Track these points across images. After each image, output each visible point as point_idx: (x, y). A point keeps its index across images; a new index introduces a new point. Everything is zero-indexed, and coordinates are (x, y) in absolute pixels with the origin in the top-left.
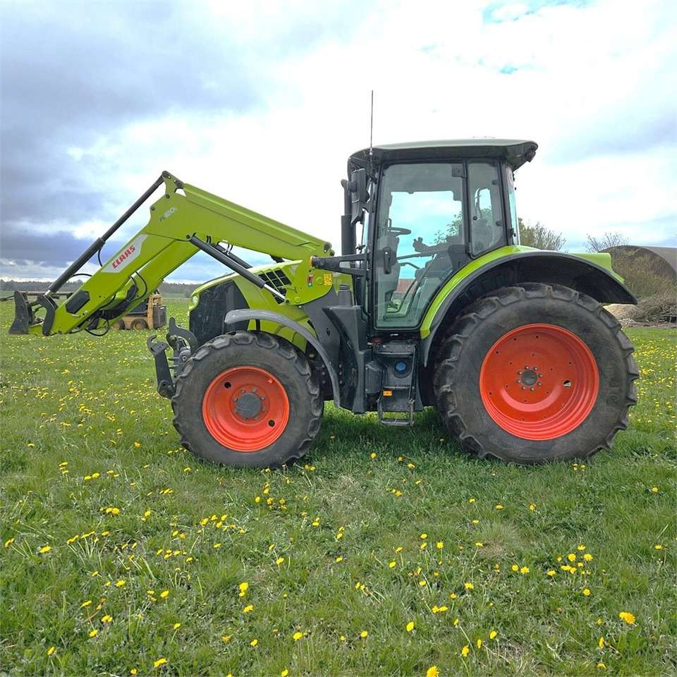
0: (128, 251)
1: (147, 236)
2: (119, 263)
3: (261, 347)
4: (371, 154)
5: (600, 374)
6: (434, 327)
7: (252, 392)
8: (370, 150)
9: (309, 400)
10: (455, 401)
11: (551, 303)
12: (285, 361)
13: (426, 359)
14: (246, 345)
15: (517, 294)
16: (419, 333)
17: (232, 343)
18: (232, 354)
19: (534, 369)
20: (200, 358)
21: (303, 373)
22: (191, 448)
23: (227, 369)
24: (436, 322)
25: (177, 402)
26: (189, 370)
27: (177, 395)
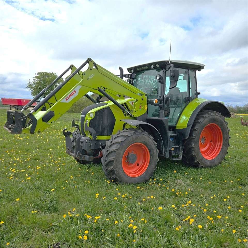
0: (73, 93)
2: (68, 98)
3: (143, 135)
4: (169, 63)
5: (223, 138)
6: (190, 125)
7: (132, 153)
8: (169, 61)
9: (157, 154)
10: (195, 150)
11: (216, 117)
12: (150, 140)
13: (188, 136)
14: (138, 134)
15: (209, 114)
16: (175, 127)
17: (134, 133)
18: (134, 138)
19: (204, 137)
20: (123, 141)
21: (155, 144)
22: (118, 179)
23: (131, 144)
24: (191, 123)
25: (114, 160)
26: (119, 146)
27: (114, 157)
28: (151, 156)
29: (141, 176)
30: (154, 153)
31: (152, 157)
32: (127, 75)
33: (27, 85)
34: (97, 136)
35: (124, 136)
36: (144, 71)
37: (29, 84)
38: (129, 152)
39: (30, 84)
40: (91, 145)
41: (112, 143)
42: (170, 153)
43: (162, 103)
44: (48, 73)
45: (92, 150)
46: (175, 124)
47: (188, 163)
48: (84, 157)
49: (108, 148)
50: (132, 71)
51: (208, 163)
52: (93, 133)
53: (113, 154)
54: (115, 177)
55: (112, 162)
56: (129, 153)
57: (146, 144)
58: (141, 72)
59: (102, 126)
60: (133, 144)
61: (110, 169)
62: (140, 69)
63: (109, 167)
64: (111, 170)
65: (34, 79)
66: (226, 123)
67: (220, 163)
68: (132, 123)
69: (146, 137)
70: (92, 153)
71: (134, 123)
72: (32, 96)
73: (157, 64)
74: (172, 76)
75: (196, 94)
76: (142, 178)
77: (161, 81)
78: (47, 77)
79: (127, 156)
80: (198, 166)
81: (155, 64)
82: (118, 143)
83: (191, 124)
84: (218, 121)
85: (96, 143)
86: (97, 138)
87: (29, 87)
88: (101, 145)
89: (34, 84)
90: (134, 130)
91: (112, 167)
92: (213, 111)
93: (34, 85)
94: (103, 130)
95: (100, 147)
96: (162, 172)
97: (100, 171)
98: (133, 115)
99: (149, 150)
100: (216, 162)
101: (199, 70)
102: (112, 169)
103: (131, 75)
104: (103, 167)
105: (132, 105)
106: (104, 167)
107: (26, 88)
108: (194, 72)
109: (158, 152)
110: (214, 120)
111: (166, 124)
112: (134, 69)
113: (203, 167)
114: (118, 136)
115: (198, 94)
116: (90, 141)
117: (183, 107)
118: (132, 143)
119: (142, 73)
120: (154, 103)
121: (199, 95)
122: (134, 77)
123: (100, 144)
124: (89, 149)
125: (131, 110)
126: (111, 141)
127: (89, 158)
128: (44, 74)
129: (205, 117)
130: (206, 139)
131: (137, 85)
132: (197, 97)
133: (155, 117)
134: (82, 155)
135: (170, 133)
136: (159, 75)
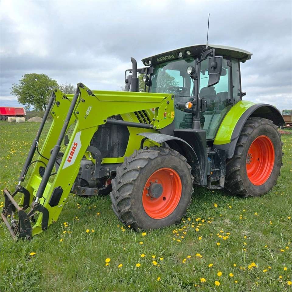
0: (73, 147)
1: (81, 132)
3: (172, 155)
4: (207, 48)
5: (275, 155)
6: (234, 139)
7: (156, 182)
8: (206, 46)
9: (191, 182)
10: (241, 174)
11: (267, 126)
12: (182, 163)
13: (233, 155)
14: (165, 155)
15: (258, 122)
16: (213, 142)
17: (160, 155)
18: (160, 161)
19: (250, 155)
20: (143, 166)
21: (189, 168)
22: (137, 225)
23: (155, 171)
24: (237, 136)
25: (130, 197)
26: (137, 175)
27: (131, 192)
28: (184, 186)
29: (171, 216)
30: (187, 182)
31: (185, 188)
32: (141, 69)
33: (12, 90)
34: (102, 159)
35: (145, 159)
36: (166, 63)
37: (14, 88)
38: (151, 181)
39: (16, 89)
40: (94, 172)
41: (126, 171)
42: (208, 180)
43: (196, 108)
44: (38, 75)
45: (96, 179)
46: (212, 137)
47: (230, 191)
48: (84, 190)
49: (120, 178)
50: (150, 62)
51: (257, 191)
52: (96, 154)
53: (128, 187)
54: (132, 221)
55: (127, 201)
56: (152, 183)
57: (175, 169)
58: (163, 64)
59: (110, 143)
60: (158, 170)
61: (125, 210)
62: (161, 59)
63: (123, 207)
64: (126, 213)
65: (21, 82)
66: (279, 135)
67: (271, 189)
68: (156, 138)
69: (177, 159)
70: (96, 184)
71: (158, 139)
72: (18, 103)
73: (188, 50)
74: (213, 68)
75: (240, 96)
76: (172, 218)
77: (194, 75)
78: (36, 80)
79: (148, 188)
80: (245, 195)
81: (185, 50)
82: (136, 170)
83: (236, 138)
84: (269, 132)
85: (101, 169)
86: (103, 162)
87: (14, 93)
88: (110, 171)
89: (21, 88)
90: (158, 150)
91: (128, 208)
92: (264, 119)
93: (21, 90)
94: (112, 149)
95: (108, 174)
96: (196, 206)
97: (109, 208)
98: (154, 126)
99: (181, 177)
100: (267, 188)
101: (244, 62)
102: (128, 211)
103: (148, 69)
104: (114, 206)
105: (152, 111)
106: (116, 206)
107: (11, 93)
108: (237, 63)
109: (193, 179)
110: (264, 131)
111: (202, 138)
112: (153, 59)
113: (251, 196)
114: (135, 158)
115: (243, 94)
116: (92, 167)
117: (223, 114)
118: (157, 168)
119: (163, 66)
120: (186, 108)
121: (244, 96)
122: (152, 72)
123: (108, 170)
124: (92, 178)
125: (151, 118)
126: (124, 168)
127: (92, 192)
128: (33, 76)
129: (254, 128)
130: (252, 157)
131: (157, 83)
132: (241, 100)
133: (184, 128)
134: (81, 188)
135: (208, 151)
136: (191, 67)
